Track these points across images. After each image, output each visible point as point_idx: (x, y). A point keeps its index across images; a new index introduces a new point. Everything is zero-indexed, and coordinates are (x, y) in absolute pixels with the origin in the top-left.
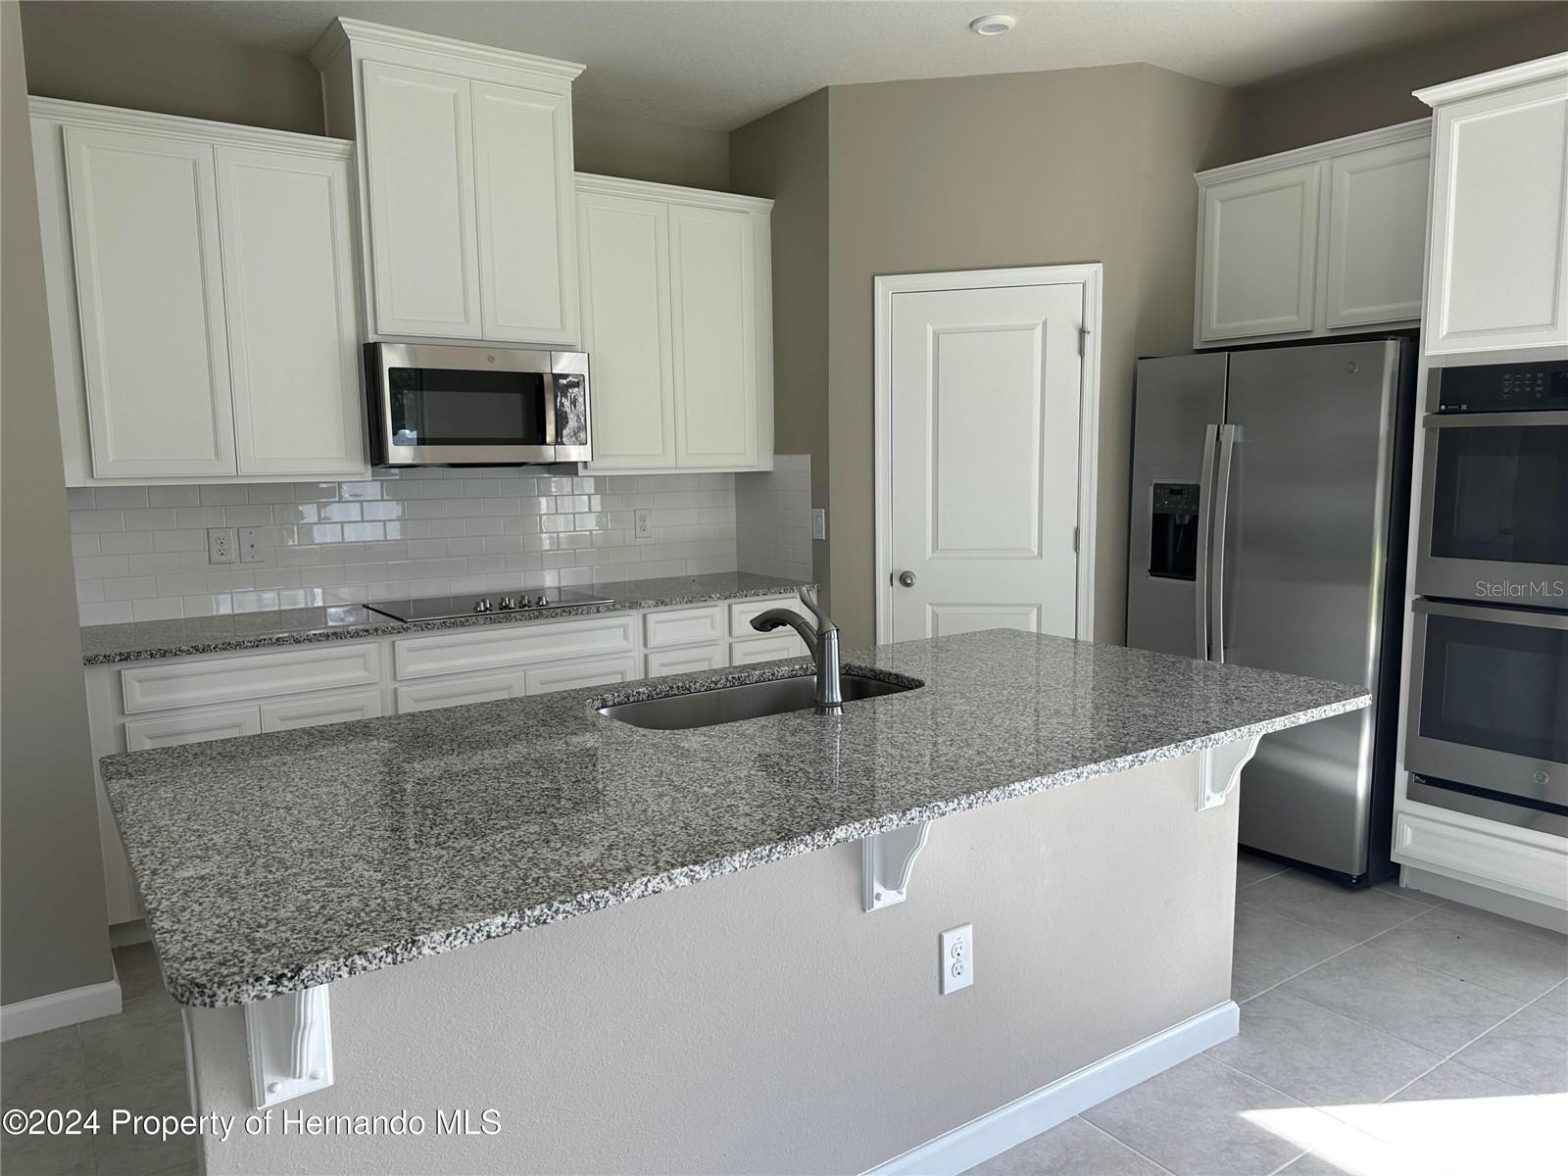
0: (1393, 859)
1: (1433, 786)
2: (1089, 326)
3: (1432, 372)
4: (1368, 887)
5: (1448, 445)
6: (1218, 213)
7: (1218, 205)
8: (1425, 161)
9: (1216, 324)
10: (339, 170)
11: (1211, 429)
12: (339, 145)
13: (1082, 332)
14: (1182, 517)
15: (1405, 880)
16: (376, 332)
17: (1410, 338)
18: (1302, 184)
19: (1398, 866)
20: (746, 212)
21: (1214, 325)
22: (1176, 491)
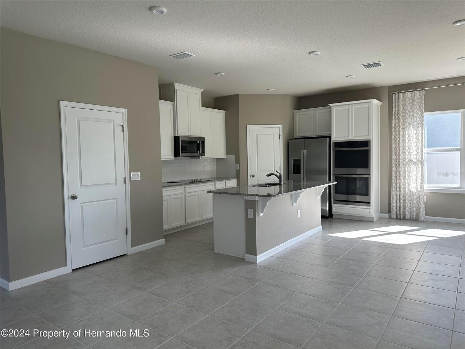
0: (332, 213)
1: (337, 201)
2: (281, 134)
3: (333, 142)
4: (329, 218)
5: (336, 153)
6: (297, 117)
7: (297, 116)
8: (330, 112)
9: (298, 134)
10: (172, 107)
11: (302, 151)
12: (172, 103)
13: (280, 135)
14: (297, 164)
15: (334, 216)
16: (177, 134)
17: (330, 137)
18: (311, 114)
19: (332, 214)
20: (222, 113)
21: (297, 134)
22: (296, 160)
